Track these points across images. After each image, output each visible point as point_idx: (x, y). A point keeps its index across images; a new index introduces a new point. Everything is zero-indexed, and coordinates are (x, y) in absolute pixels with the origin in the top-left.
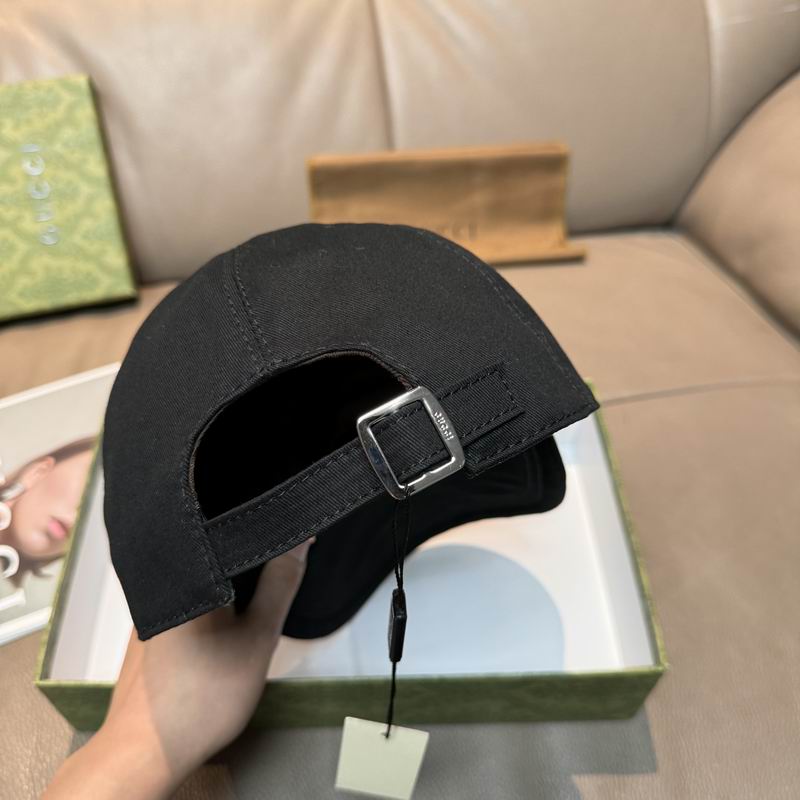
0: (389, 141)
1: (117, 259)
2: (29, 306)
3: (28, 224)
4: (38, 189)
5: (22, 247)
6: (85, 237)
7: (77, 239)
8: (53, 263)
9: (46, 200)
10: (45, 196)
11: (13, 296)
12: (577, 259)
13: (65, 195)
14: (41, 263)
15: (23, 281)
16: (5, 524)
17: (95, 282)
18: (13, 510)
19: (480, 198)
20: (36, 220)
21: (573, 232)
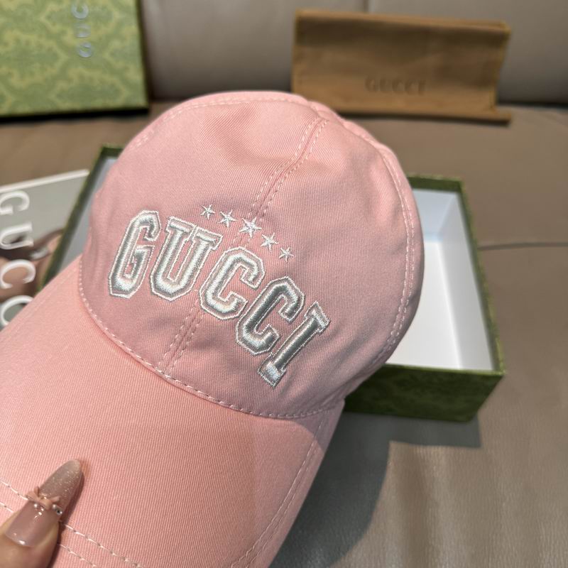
0: (365, 5)
1: (136, 75)
2: (65, 105)
3: (69, 38)
4: (80, 10)
5: (63, 57)
6: (113, 54)
7: (107, 55)
8: (87, 73)
9: (86, 20)
10: (85, 16)
11: (52, 96)
12: (503, 123)
13: (100, 18)
14: (76, 72)
15: (62, 85)
16: (30, 279)
17: (117, 92)
18: (38, 268)
19: (432, 60)
20: (76, 36)
21: (502, 101)
